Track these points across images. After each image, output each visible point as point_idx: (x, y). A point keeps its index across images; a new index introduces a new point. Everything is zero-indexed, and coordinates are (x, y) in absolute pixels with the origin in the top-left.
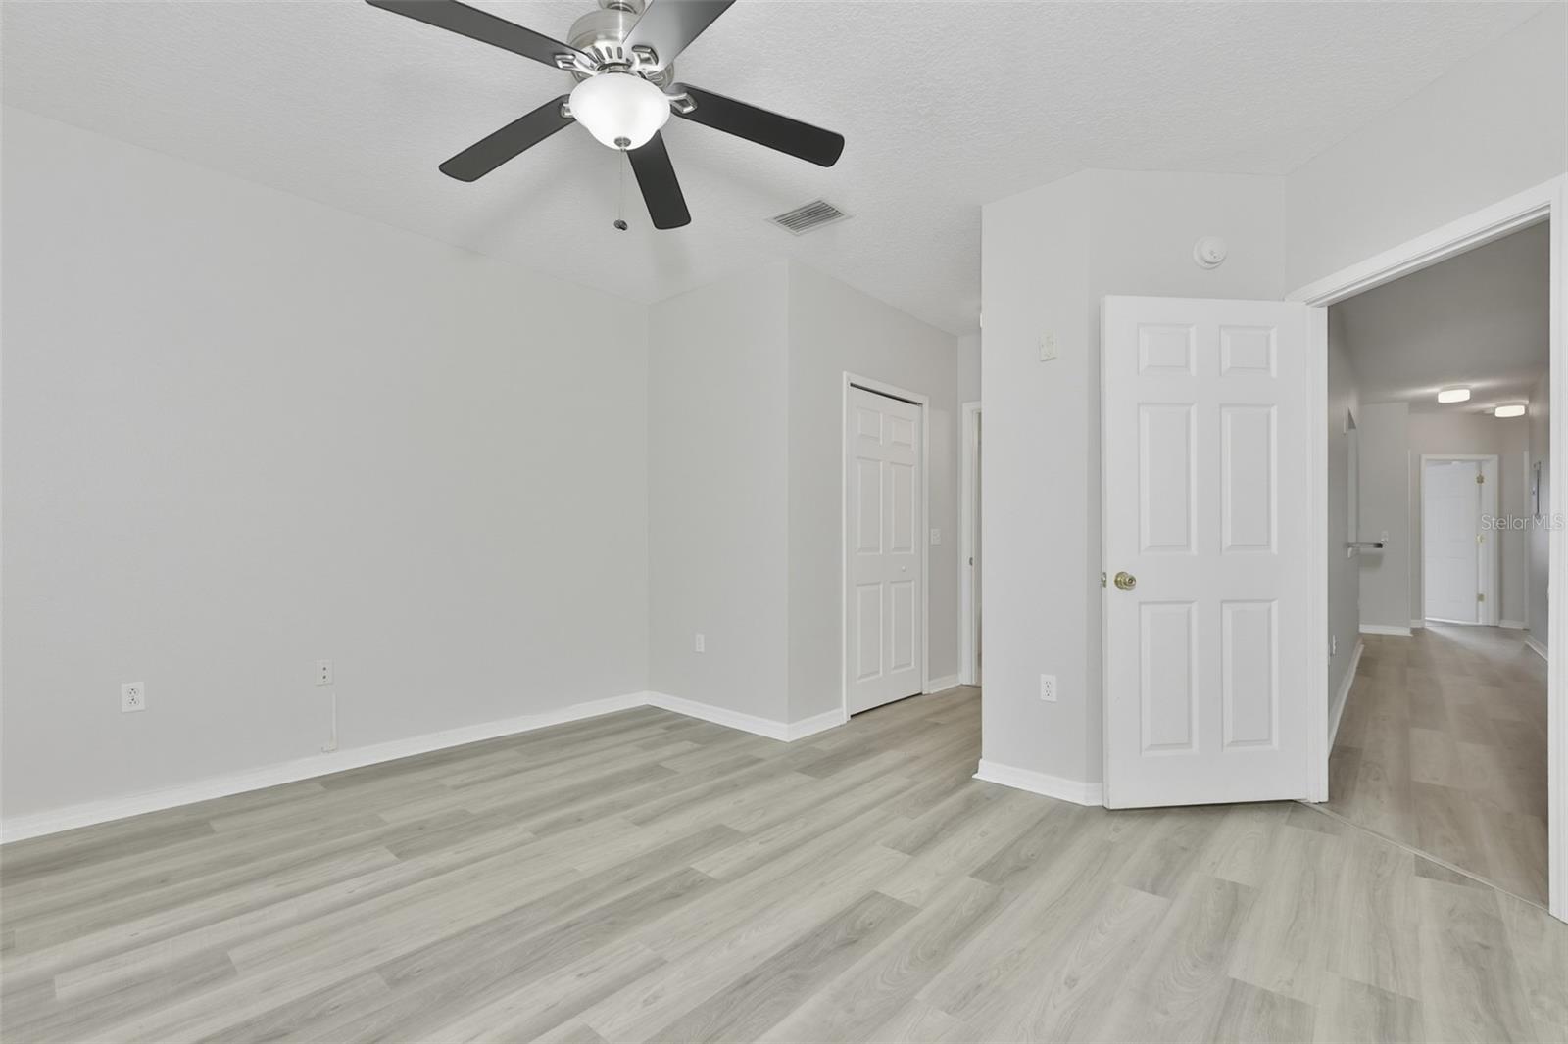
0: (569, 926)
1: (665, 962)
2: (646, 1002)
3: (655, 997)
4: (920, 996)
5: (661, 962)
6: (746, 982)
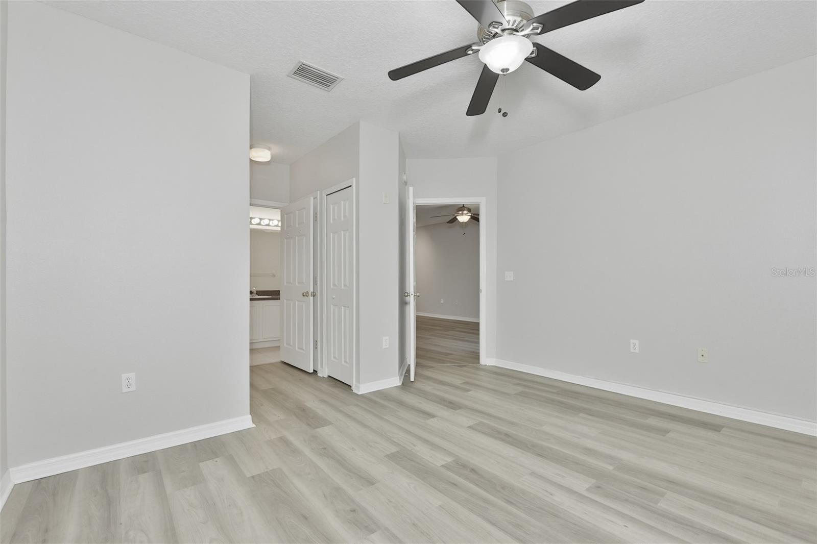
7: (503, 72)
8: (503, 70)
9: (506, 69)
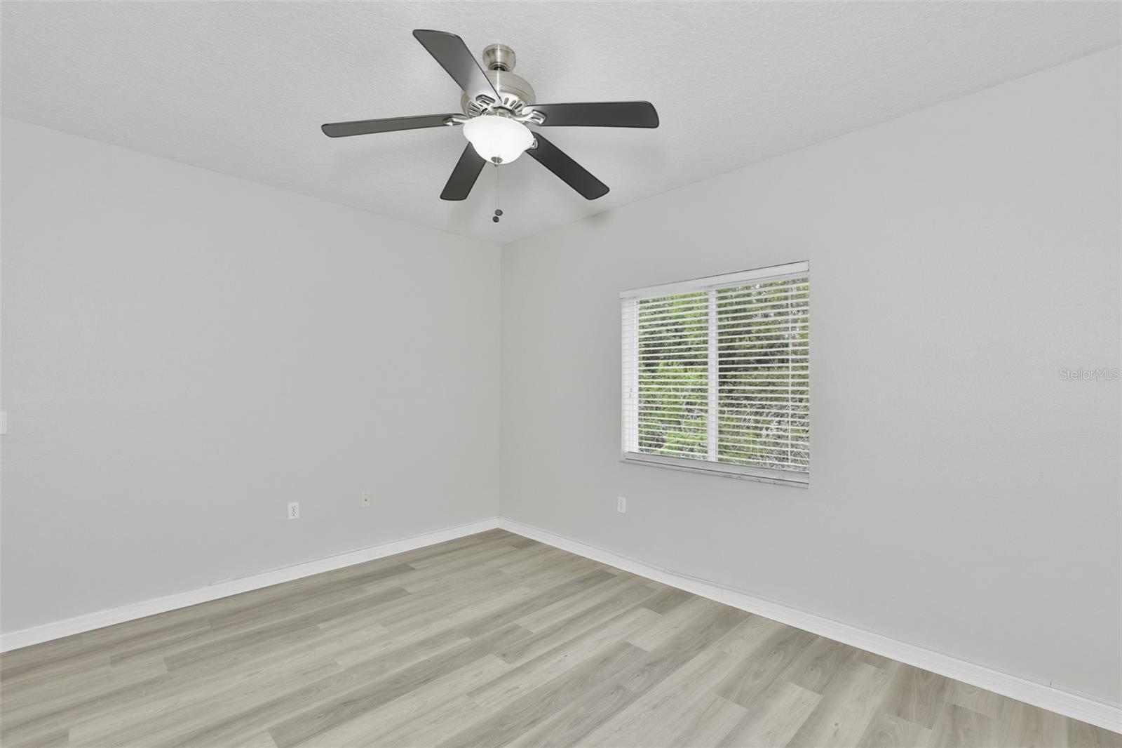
0: (534, 723)
1: (468, 694)
2: (481, 673)
3: (476, 675)
4: (343, 670)
5: (472, 694)
6: (425, 681)
7: (495, 161)
8: (494, 159)
9: (498, 158)
